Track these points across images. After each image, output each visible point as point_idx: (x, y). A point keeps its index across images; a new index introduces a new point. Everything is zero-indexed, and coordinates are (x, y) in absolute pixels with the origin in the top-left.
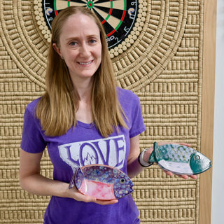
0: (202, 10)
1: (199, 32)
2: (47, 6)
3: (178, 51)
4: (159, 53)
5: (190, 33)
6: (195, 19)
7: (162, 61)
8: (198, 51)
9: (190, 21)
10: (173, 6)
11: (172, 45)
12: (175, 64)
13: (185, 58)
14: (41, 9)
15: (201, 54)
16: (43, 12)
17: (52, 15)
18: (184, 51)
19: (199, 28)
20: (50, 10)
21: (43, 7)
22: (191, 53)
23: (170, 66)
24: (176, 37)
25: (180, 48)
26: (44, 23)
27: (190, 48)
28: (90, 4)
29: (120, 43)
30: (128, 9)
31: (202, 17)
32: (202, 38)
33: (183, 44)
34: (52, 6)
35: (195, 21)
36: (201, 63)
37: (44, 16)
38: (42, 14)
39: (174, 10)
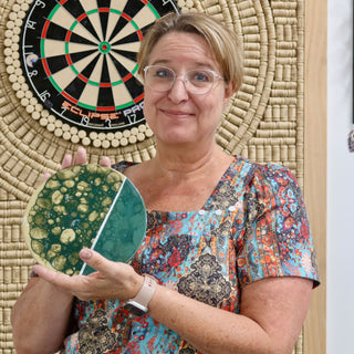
0: (301, 57)
1: (296, 95)
2: (27, 50)
3: (259, 127)
4: (225, 131)
5: (281, 96)
6: (289, 72)
7: (231, 145)
8: (295, 128)
9: (280, 76)
10: (250, 49)
11: (249, 117)
12: (254, 151)
13: (272, 140)
14: (17, 55)
15: (300, 133)
16: (21, 59)
17: (38, 65)
18: (269, 128)
19: (297, 88)
20: (33, 57)
21: (20, 51)
22: (282, 132)
23: (246, 155)
24: (256, 103)
25: (263, 124)
26: (22, 79)
27: (281, 124)
28: (105, 47)
31: (301, 68)
32: (301, 105)
33: (269, 115)
34: (37, 50)
35: (289, 76)
36: (300, 149)
37: (22, 67)
38: (18, 63)
39: (252, 57)
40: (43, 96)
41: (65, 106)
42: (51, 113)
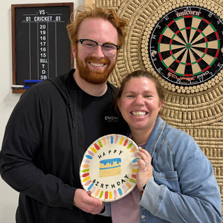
2: (152, 49)
14: (147, 52)
16: (149, 53)
17: (156, 56)
20: (155, 52)
21: (149, 50)
26: (149, 63)
28: (189, 46)
29: (213, 77)
30: (221, 48)
34: (156, 49)
37: (150, 57)
38: (147, 55)
40: (159, 70)
41: (169, 74)
42: (163, 78)
